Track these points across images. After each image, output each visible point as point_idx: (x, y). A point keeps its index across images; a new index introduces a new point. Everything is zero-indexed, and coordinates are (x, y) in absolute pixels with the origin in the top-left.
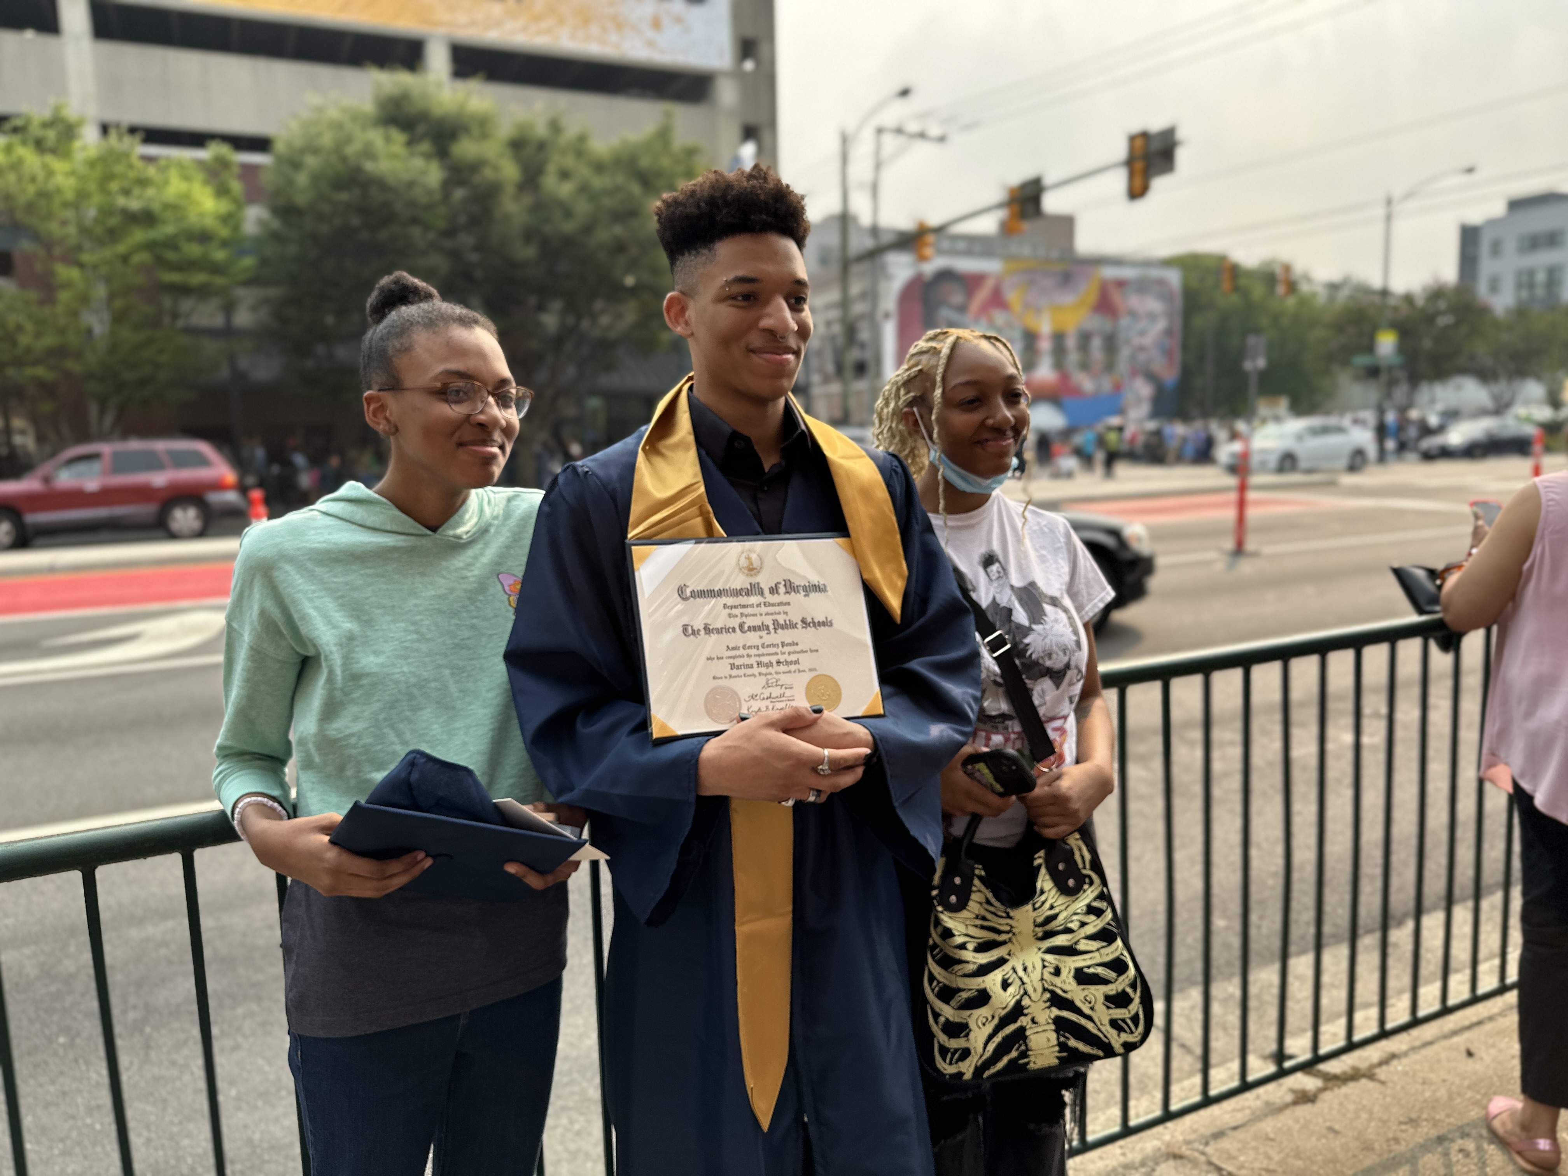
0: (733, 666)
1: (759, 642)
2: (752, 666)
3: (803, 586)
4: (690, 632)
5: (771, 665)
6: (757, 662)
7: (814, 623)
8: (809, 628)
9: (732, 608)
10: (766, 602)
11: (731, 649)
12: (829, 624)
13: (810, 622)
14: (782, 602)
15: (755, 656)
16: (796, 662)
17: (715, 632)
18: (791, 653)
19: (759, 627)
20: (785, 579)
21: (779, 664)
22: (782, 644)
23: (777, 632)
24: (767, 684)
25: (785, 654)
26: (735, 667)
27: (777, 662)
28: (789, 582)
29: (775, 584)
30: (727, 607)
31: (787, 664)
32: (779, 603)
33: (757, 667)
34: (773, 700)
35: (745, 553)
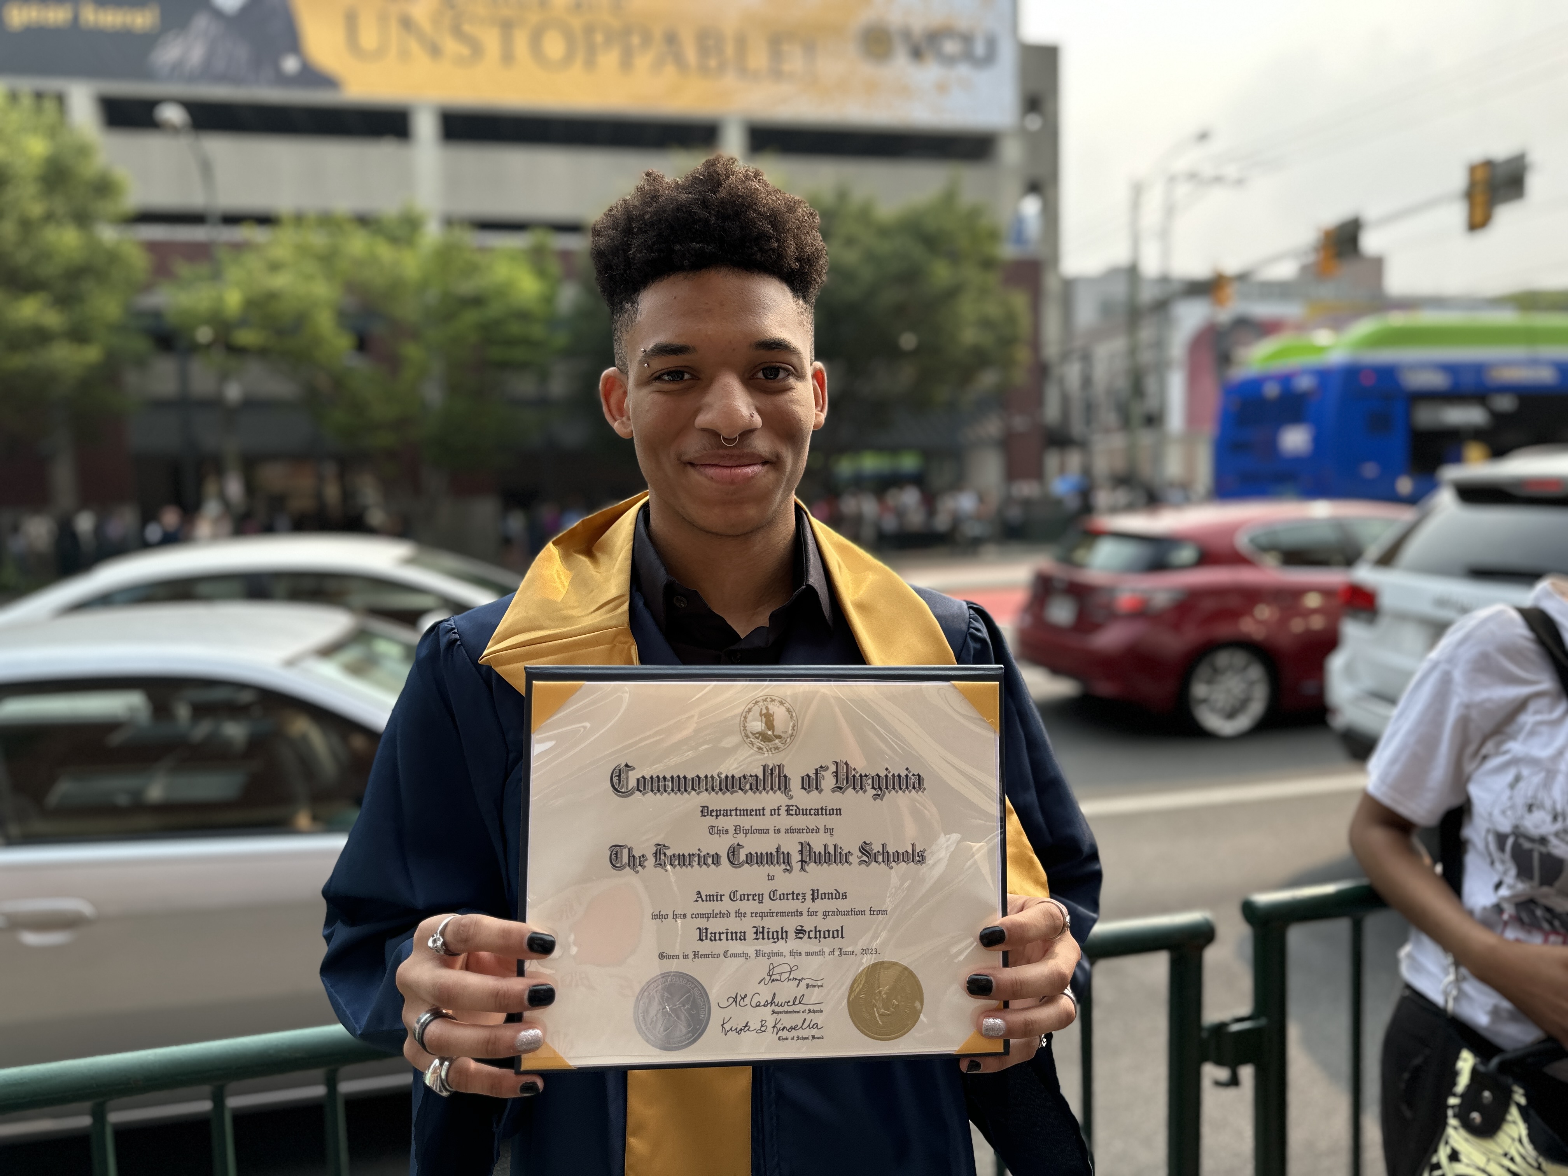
0: (703, 934)
1: (765, 888)
2: (743, 937)
3: (873, 778)
4: (625, 859)
5: (784, 937)
6: (754, 927)
7: (886, 854)
8: (874, 864)
9: (718, 814)
10: (792, 806)
11: (704, 898)
12: (918, 858)
13: (878, 852)
14: (826, 807)
15: (754, 915)
16: (839, 933)
17: (677, 862)
18: (830, 913)
19: (769, 855)
20: (838, 761)
21: (801, 935)
22: (813, 894)
23: (807, 868)
24: (771, 976)
25: (816, 915)
26: (709, 936)
27: (797, 929)
28: (845, 766)
29: (816, 770)
30: (708, 813)
31: (818, 936)
32: (818, 810)
33: (755, 937)
34: (777, 1009)
35: (761, 704)
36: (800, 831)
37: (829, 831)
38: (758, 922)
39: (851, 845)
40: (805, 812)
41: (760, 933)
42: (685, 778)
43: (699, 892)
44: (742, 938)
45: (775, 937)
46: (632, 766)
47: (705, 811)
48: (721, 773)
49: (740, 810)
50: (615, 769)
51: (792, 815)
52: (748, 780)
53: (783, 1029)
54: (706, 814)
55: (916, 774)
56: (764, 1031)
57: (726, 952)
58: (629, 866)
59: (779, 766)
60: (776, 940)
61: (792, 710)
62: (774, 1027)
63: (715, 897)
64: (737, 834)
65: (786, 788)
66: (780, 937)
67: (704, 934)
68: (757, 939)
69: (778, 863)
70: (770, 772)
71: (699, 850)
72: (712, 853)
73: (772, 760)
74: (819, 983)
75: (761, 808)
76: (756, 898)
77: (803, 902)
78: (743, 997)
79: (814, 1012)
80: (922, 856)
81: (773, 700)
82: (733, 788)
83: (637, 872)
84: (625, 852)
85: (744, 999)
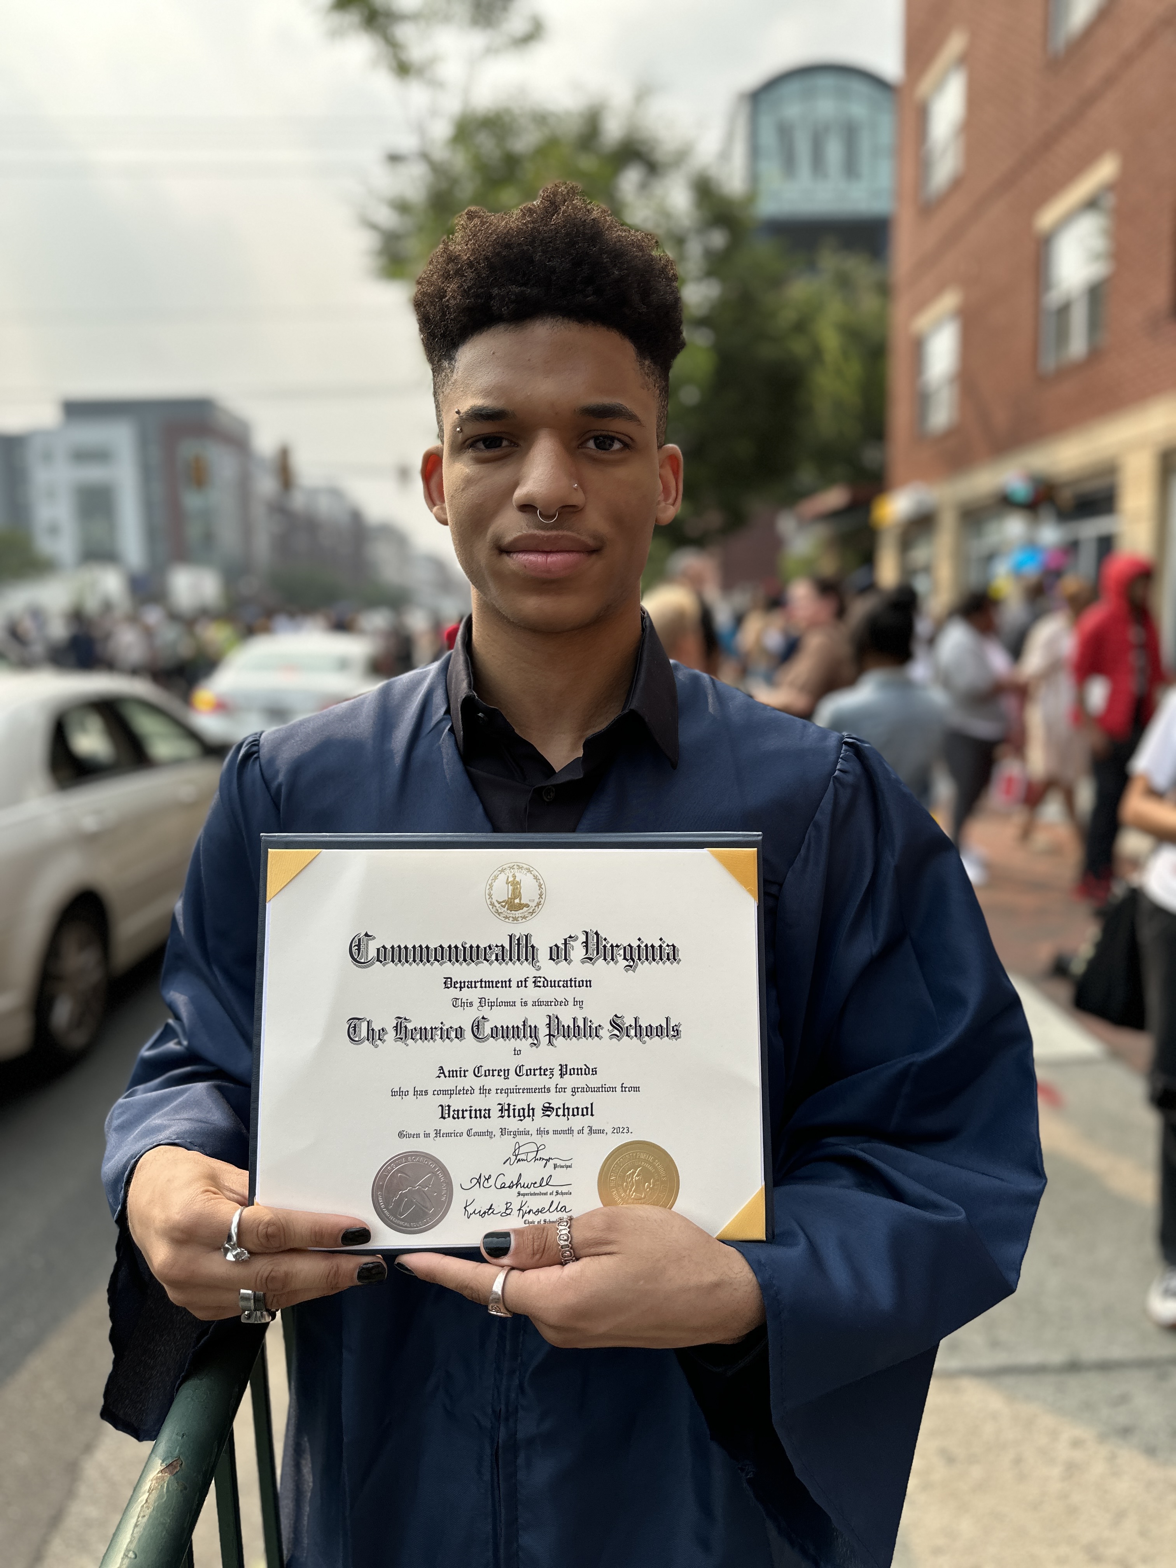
0: (445, 1112)
1: (511, 1063)
2: (487, 1114)
3: (625, 948)
4: (364, 1033)
5: (531, 1114)
6: (499, 1104)
7: (638, 1028)
8: (625, 1038)
9: (463, 986)
10: (540, 977)
11: (447, 1074)
12: (672, 1033)
13: (631, 1026)
14: (575, 978)
15: (499, 1091)
16: (588, 1111)
17: (418, 1036)
18: (579, 1090)
19: (516, 1029)
20: (588, 930)
21: (548, 1113)
22: (561, 1070)
23: (554, 1041)
24: (516, 1156)
25: (564, 1092)
26: (452, 1113)
27: (544, 1107)
28: (595, 936)
29: (565, 940)
30: (451, 984)
31: (566, 1113)
32: (567, 981)
33: (500, 1115)
34: (523, 1191)
35: (506, 871)
36: (548, 1004)
37: (579, 1003)
39: (601, 1019)
40: (554, 984)
41: (506, 1110)
42: (427, 947)
43: (441, 1067)
45: (521, 1114)
46: (371, 936)
48: (465, 943)
49: (485, 982)
50: (354, 938)
51: (540, 987)
52: (494, 951)
53: (529, 1212)
54: (449, 986)
55: (671, 944)
56: (509, 1214)
57: (469, 1130)
58: (368, 1040)
59: (527, 937)
60: (522, 1118)
61: (540, 878)
62: (520, 1210)
63: (458, 1073)
64: (482, 1006)
65: (533, 959)
66: (526, 1114)
68: (503, 1117)
69: (524, 1037)
70: (516, 942)
71: (442, 1023)
72: (455, 1027)
73: (518, 930)
74: (568, 1163)
75: (507, 980)
76: (502, 1074)
77: (551, 1078)
79: (562, 1194)
80: (677, 1030)
81: (520, 868)
82: (478, 958)
83: (377, 1046)
84: (364, 1025)
85: (488, 1179)
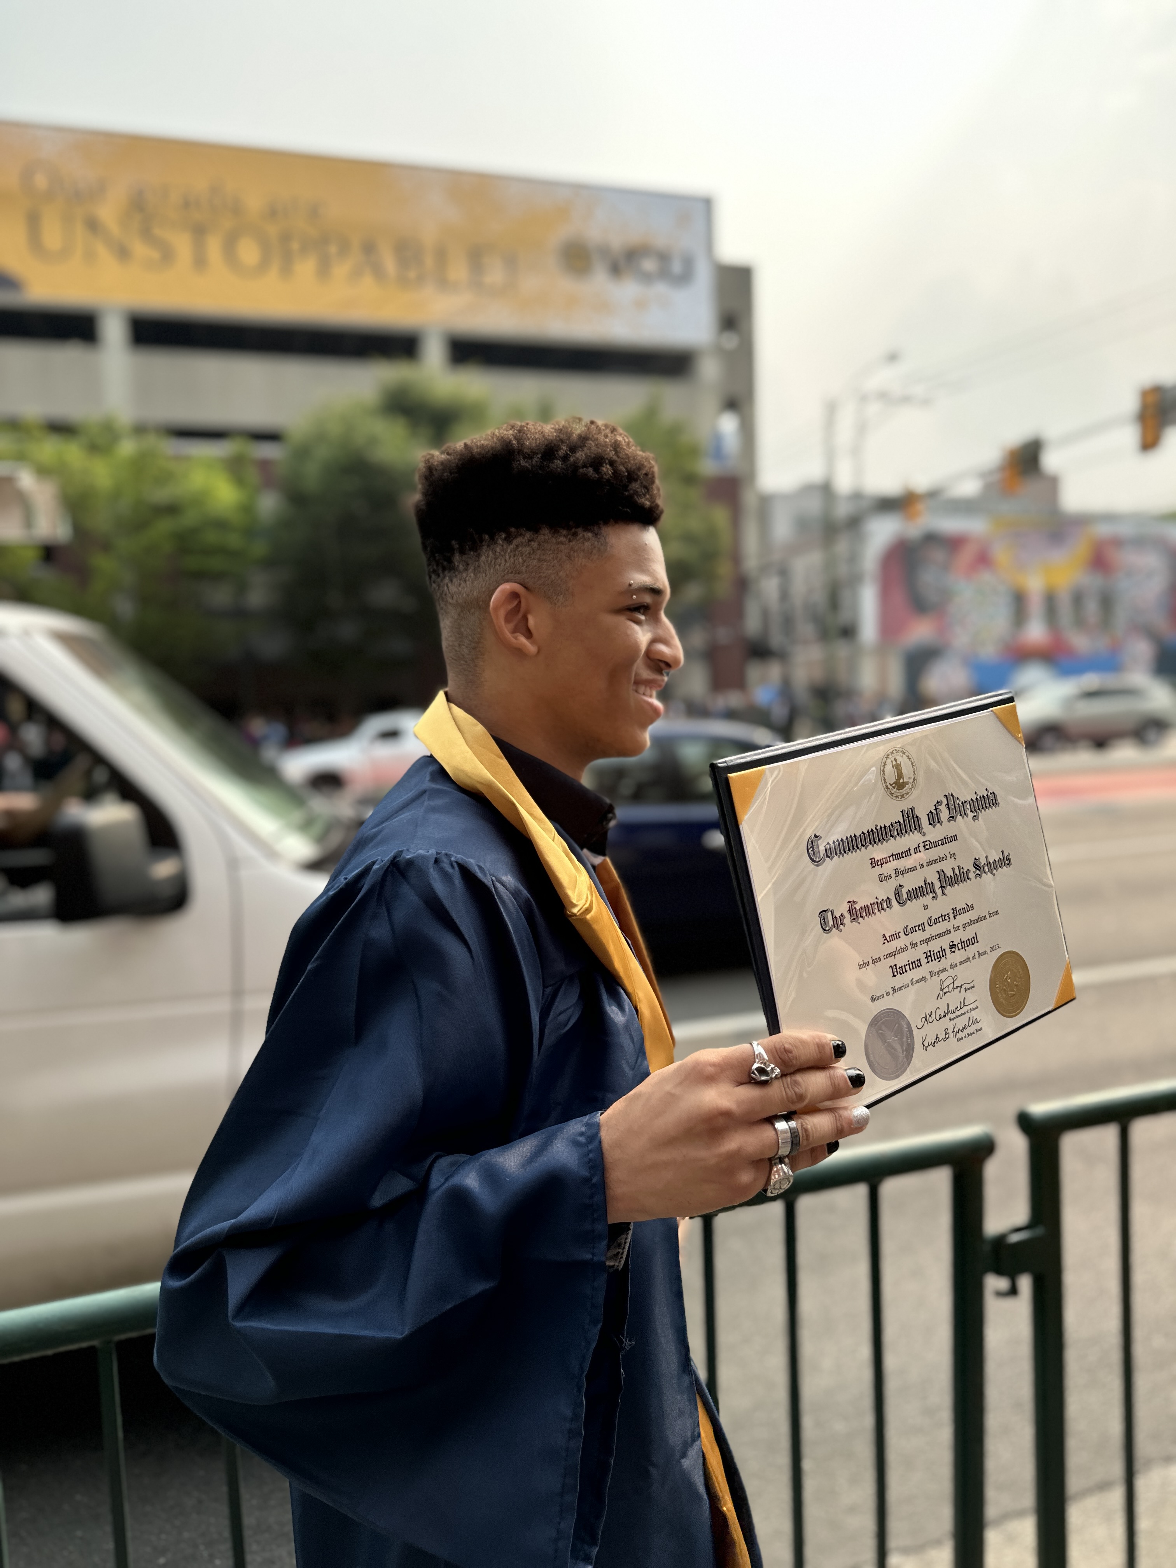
1: (924, 917)
2: (919, 963)
3: (969, 802)
4: (831, 923)
5: (944, 954)
6: (925, 953)
7: (989, 864)
8: (984, 874)
9: (882, 863)
10: (926, 841)
11: (889, 940)
12: (1007, 862)
13: (985, 864)
14: (947, 836)
15: (922, 943)
16: (974, 940)
17: (864, 914)
18: (967, 925)
19: (921, 888)
20: (947, 794)
21: (953, 950)
22: (953, 913)
23: (946, 892)
24: (942, 990)
25: (959, 929)
26: (898, 970)
27: (950, 946)
28: (952, 797)
29: (935, 805)
30: (875, 863)
31: (963, 946)
32: (943, 840)
33: (926, 962)
34: (954, 1016)
35: (890, 756)
36: (936, 861)
37: (953, 855)
38: (925, 948)
39: (968, 865)
40: (935, 845)
41: (929, 956)
42: (855, 836)
43: (884, 935)
44: (919, 965)
45: (939, 957)
46: (818, 836)
47: (874, 863)
48: (877, 826)
49: (895, 855)
50: (808, 842)
51: (928, 849)
52: (895, 828)
53: (958, 1032)
54: (874, 865)
55: (992, 792)
56: (948, 1038)
57: (912, 981)
58: (834, 927)
59: (911, 809)
60: (940, 959)
61: (911, 758)
62: (953, 1032)
63: (895, 935)
64: (897, 876)
65: (919, 827)
66: (941, 956)
67: (895, 970)
68: (928, 962)
69: (927, 893)
70: (907, 816)
71: (876, 898)
72: (885, 899)
73: (905, 805)
74: (972, 985)
75: (908, 849)
76: (920, 928)
77: (949, 921)
78: (930, 1014)
79: (974, 1009)
80: (1009, 859)
81: (898, 752)
82: (887, 837)
83: (841, 931)
84: (829, 914)
85: (930, 1016)
